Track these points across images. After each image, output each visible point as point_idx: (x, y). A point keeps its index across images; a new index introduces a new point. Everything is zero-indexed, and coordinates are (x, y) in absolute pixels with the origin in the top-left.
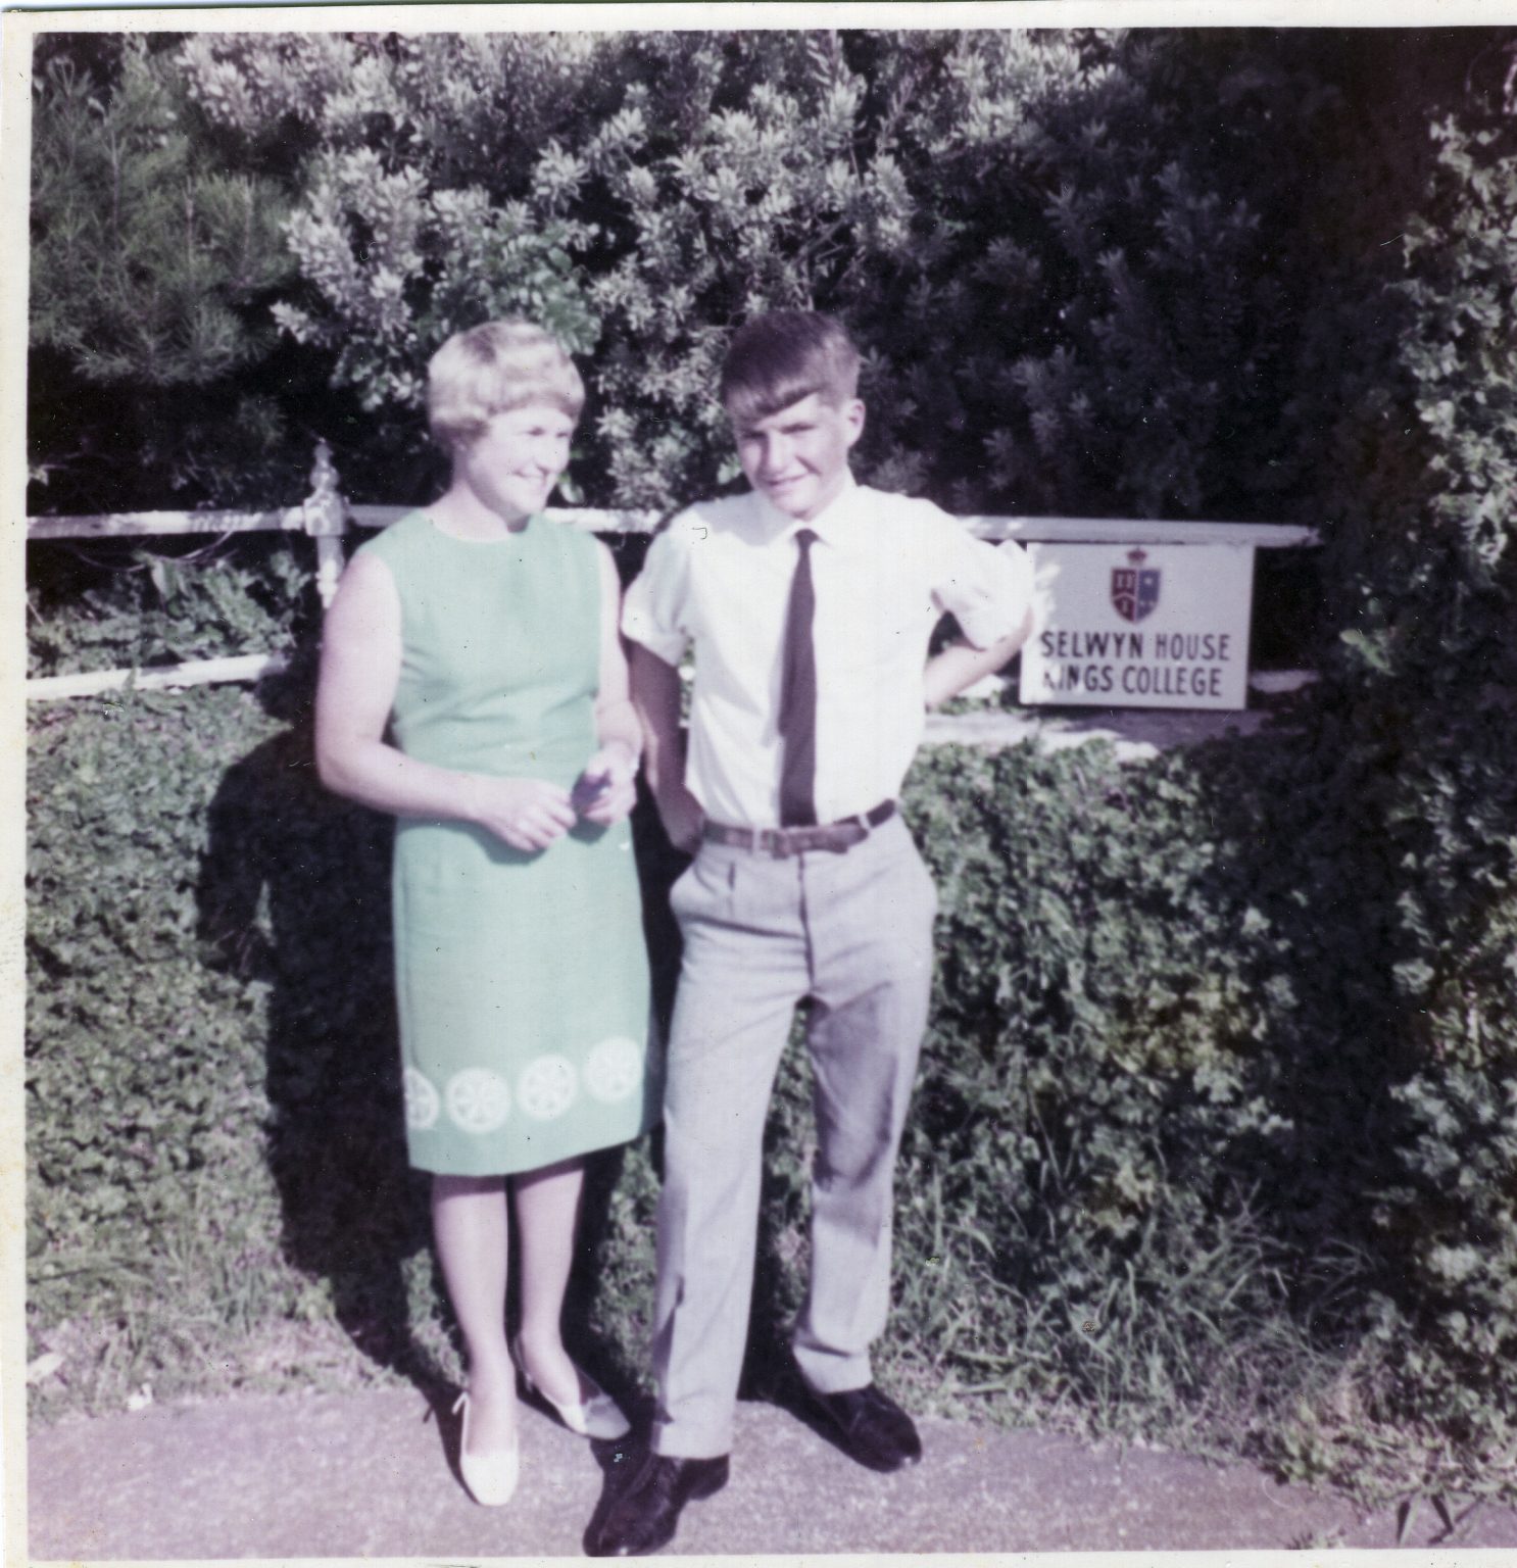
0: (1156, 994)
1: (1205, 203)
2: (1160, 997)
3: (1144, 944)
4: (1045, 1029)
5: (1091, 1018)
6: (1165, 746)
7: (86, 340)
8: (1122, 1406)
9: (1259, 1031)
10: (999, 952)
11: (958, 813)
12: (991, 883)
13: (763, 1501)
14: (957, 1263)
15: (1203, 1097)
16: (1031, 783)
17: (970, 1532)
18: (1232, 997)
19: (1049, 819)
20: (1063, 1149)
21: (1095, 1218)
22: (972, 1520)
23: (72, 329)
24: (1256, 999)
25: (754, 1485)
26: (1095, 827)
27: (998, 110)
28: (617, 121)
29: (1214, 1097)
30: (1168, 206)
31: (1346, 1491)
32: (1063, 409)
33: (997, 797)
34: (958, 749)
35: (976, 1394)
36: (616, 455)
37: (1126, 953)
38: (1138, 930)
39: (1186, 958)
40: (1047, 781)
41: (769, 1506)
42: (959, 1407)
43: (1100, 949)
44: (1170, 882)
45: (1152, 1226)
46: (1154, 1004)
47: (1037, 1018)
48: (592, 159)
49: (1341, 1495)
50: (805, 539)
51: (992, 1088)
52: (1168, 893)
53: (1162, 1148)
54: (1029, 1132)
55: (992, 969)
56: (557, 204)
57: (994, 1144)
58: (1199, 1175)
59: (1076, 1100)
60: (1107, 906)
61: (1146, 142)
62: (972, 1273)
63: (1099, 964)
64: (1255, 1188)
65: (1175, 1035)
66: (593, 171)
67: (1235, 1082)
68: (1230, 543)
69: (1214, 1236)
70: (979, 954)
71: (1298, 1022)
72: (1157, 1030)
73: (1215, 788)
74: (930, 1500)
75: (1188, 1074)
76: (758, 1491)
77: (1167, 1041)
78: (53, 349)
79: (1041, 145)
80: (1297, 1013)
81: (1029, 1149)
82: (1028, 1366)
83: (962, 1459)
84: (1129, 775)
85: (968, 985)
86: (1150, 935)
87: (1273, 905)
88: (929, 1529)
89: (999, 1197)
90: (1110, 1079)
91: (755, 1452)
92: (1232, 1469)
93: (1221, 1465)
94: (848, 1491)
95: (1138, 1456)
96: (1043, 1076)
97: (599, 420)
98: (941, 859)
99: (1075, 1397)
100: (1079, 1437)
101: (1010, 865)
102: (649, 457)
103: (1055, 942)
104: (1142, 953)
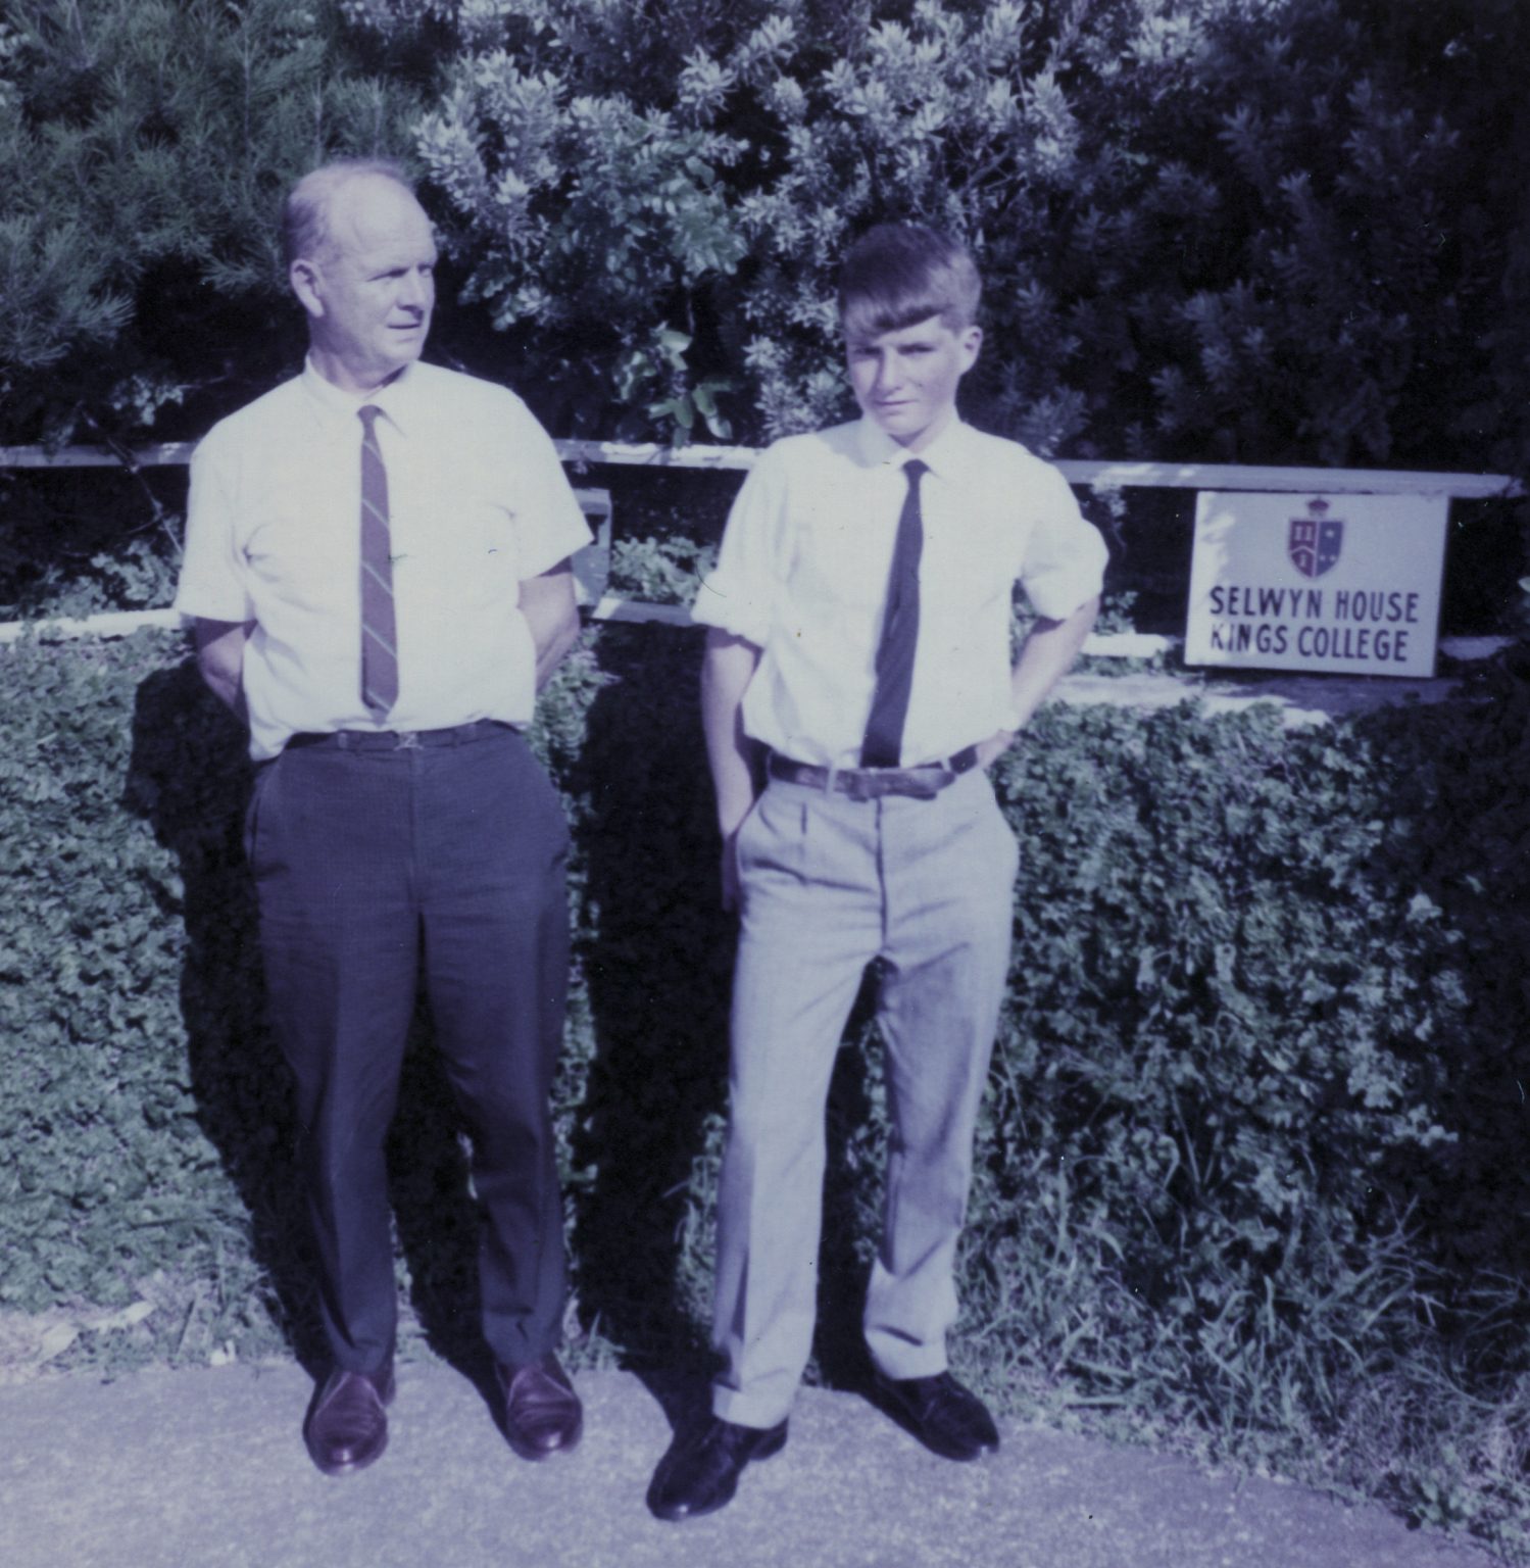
0: (1311, 986)
1: (1398, 121)
2: (1315, 990)
3: (1301, 931)
4: (1188, 1019)
5: (1239, 1009)
6: (1336, 713)
7: (215, 250)
8: (1248, 1433)
9: (1422, 1031)
10: (1142, 934)
11: (1106, 780)
12: (1137, 858)
13: (847, 1492)
14: (1083, 1266)
15: (1357, 1102)
16: (1186, 748)
17: (1059, 1545)
18: (1396, 993)
19: (1204, 788)
20: (1205, 1151)
21: (1234, 1228)
22: (1063, 1533)
23: (202, 239)
24: (1422, 997)
25: (840, 1475)
26: (1252, 799)
27: (1172, 27)
28: (767, 29)
29: (1369, 1102)
30: (1356, 126)
31: (1484, 1542)
32: (1236, 344)
33: (1147, 763)
34: (1110, 710)
35: (1093, 1407)
36: (765, 388)
37: (1282, 940)
38: (1295, 914)
39: (1347, 947)
40: (1204, 747)
41: (852, 1498)
42: (1072, 1419)
43: (1252, 934)
44: (1330, 861)
45: (1294, 1240)
46: (1309, 996)
47: (1182, 1007)
48: (741, 70)
49: (1477, 1546)
50: (914, 470)
51: (1126, 1079)
52: (1330, 873)
53: (1312, 1155)
54: (1169, 1131)
55: (1135, 952)
56: (702, 114)
57: (1128, 1142)
58: (1350, 1188)
59: (1219, 1097)
60: (1262, 887)
61: (1336, 60)
62: (1098, 1278)
63: (1252, 950)
64: (1413, 1205)
65: (1331, 1032)
66: (740, 80)
67: (1395, 1086)
68: (1422, 493)
69: (1363, 1255)
70: (1120, 936)
71: (1468, 1023)
72: (1312, 1026)
73: (1387, 759)
74: (1023, 1508)
75: (1343, 1075)
76: (845, 1482)
77: (1323, 1039)
78: (180, 258)
79: (1219, 62)
80: (1469, 1013)
81: (1166, 1148)
82: (1153, 1383)
83: (1064, 1471)
84: (1295, 742)
85: (1107, 968)
86: (1308, 920)
87: (1447, 892)
88: (1017, 1536)
89: (1132, 1199)
90: (1257, 1077)
91: (848, 1443)
92: (1360, 1508)
93: (1348, 1503)
94: (937, 1490)
95: (1256, 1485)
96: (1185, 1070)
97: (748, 349)
98: (1085, 829)
99: (1201, 1420)
100: (1195, 1460)
101: (1158, 838)
102: (802, 392)
103: (1204, 924)
104: (1299, 940)
